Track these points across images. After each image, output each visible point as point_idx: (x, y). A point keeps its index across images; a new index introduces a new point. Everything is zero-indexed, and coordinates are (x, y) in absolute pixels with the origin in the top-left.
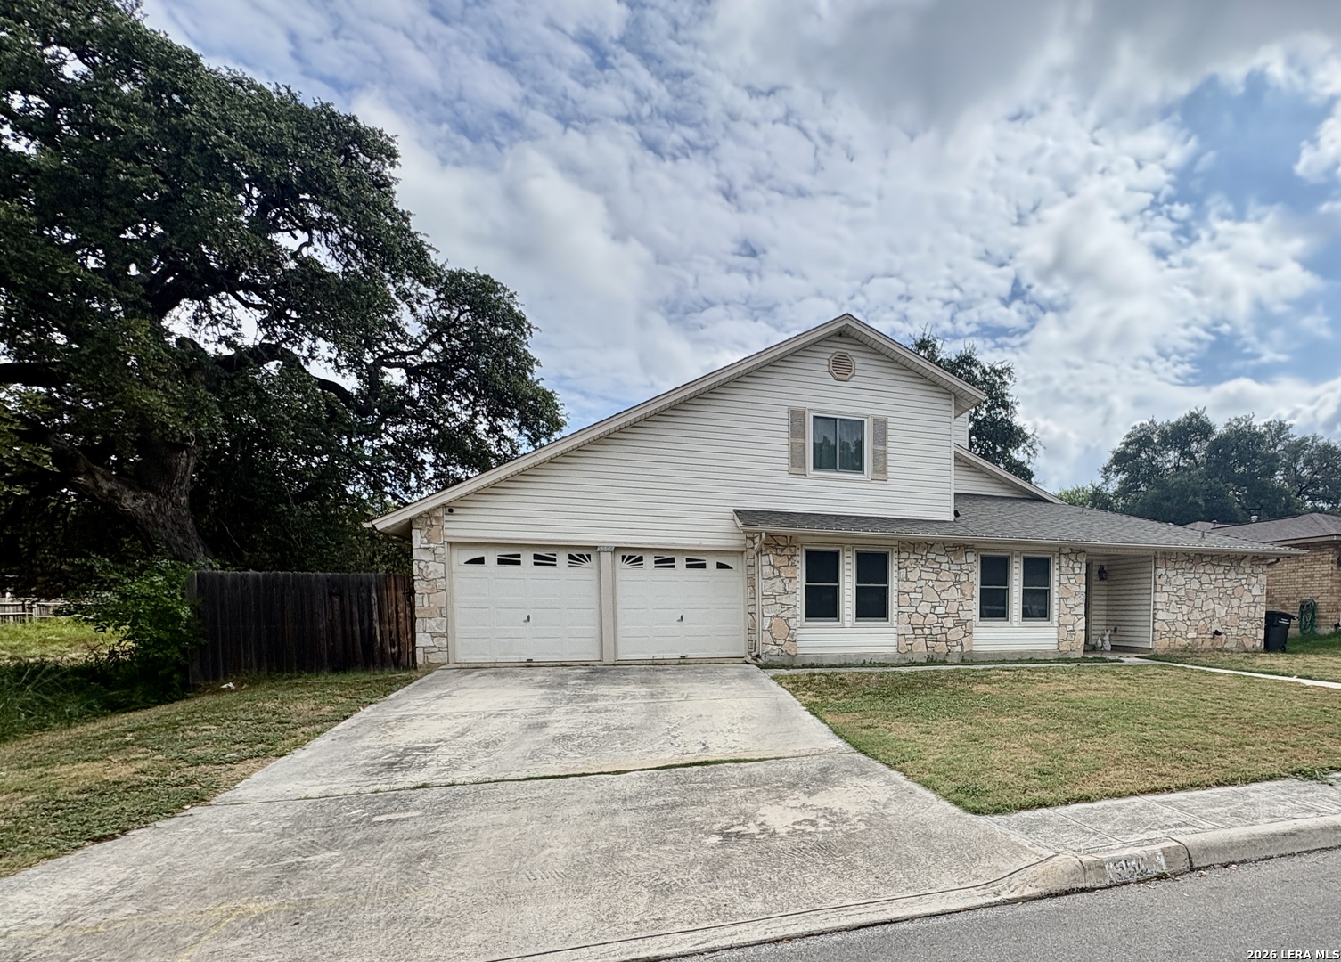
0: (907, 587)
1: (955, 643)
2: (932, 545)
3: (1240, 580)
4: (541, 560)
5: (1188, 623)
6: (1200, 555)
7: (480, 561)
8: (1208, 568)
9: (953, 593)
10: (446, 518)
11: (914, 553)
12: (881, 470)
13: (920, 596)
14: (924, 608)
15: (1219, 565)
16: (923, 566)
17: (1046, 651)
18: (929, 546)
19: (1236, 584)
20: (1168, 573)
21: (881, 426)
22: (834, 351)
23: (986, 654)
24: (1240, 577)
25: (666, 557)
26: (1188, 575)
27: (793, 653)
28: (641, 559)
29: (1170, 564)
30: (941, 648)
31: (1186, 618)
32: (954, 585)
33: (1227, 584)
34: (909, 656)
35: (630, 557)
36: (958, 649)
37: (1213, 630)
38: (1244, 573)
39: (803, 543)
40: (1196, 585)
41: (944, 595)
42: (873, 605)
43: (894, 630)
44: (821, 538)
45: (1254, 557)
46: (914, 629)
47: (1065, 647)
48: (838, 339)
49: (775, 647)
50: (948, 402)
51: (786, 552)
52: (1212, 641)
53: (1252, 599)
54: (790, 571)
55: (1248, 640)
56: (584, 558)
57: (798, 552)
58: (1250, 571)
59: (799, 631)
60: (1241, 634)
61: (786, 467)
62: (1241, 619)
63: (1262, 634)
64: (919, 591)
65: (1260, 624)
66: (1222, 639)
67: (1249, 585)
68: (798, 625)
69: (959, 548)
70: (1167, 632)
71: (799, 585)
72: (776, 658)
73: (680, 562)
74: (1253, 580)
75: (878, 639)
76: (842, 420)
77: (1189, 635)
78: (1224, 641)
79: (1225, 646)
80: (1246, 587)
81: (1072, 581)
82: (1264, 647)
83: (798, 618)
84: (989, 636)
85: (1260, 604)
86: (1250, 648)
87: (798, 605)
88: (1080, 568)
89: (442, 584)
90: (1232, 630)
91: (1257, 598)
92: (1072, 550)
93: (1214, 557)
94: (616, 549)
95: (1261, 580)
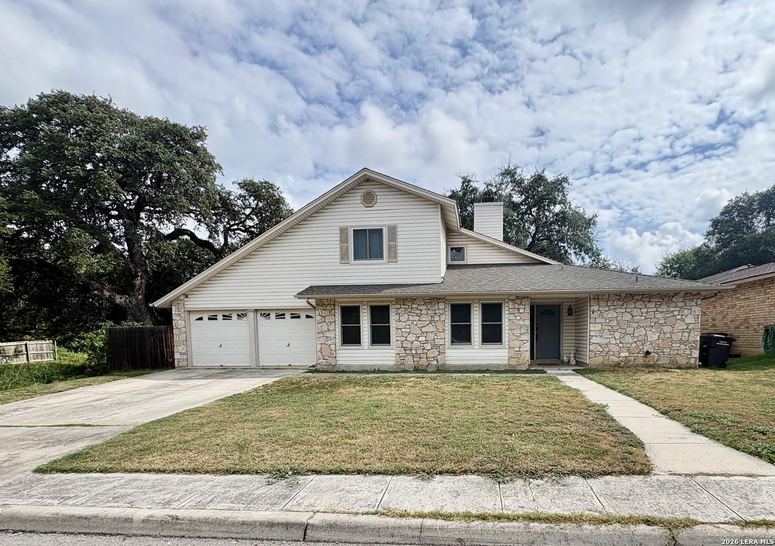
0: (401, 325)
1: (432, 359)
2: (415, 299)
3: (672, 312)
4: (227, 317)
5: (621, 345)
6: (631, 294)
7: (201, 319)
8: (638, 304)
9: (431, 328)
10: (186, 300)
11: (404, 304)
12: (393, 256)
13: (408, 330)
15: (649, 301)
16: (410, 312)
17: (498, 365)
18: (413, 300)
19: (667, 315)
20: (600, 309)
21: (393, 230)
22: (364, 191)
23: (455, 366)
24: (672, 309)
25: (281, 313)
26: (618, 310)
27: (334, 364)
28: (269, 315)
29: (601, 303)
30: (424, 362)
31: (618, 341)
32: (430, 323)
33: (658, 316)
34: (402, 367)
35: (264, 314)
36: (435, 362)
37: (645, 351)
38: (676, 306)
39: (339, 303)
40: (629, 317)
41: (424, 330)
42: (381, 336)
43: (393, 351)
44: (349, 299)
45: (686, 294)
46: (405, 350)
47: (513, 362)
48: (367, 183)
49: (324, 361)
50: (436, 210)
51: (328, 308)
52: (644, 358)
53: (685, 327)
54: (331, 319)
55: (681, 358)
56: (244, 315)
57: (336, 308)
58: (682, 304)
59: (337, 352)
60: (674, 353)
61: (338, 261)
62: (673, 342)
63: (696, 353)
64: (408, 327)
65: (694, 345)
66: (653, 357)
67: (682, 315)
68: (337, 348)
69: (433, 300)
70: (601, 352)
71: (337, 326)
72: (324, 367)
73: (288, 316)
74: (686, 311)
75: (384, 356)
76: (369, 230)
77: (622, 355)
78: (656, 359)
79: (657, 363)
80: (679, 317)
81: (518, 318)
82: (700, 363)
83: (337, 344)
84: (458, 355)
85: (694, 329)
86: (683, 365)
87: (337, 337)
88: (524, 309)
89: (183, 330)
90: (665, 350)
91: (691, 326)
92: (517, 297)
93: (645, 296)
94: (256, 310)
95: (695, 311)
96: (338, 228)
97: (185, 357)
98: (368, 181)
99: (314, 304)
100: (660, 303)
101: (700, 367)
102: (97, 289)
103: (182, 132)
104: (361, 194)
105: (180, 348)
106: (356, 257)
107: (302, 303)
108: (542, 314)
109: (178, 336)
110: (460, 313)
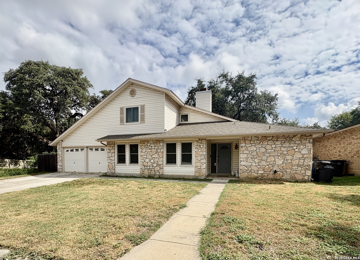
0: (142, 154)
1: (157, 172)
2: (149, 141)
3: (292, 147)
4: (77, 150)
5: (259, 167)
6: (265, 136)
7: (68, 151)
8: (270, 142)
9: (156, 156)
10: (62, 142)
11: (144, 144)
12: (143, 120)
13: (146, 157)
14: (147, 160)
15: (277, 141)
16: (147, 148)
17: (189, 176)
18: (148, 141)
19: (289, 149)
20: (246, 145)
21: (143, 107)
23: (168, 175)
24: (292, 145)
25: (97, 148)
26: (257, 146)
27: (114, 172)
28: (92, 149)
29: (247, 142)
30: (153, 173)
31: (257, 164)
32: (156, 153)
33: (282, 149)
34: (143, 175)
36: (158, 173)
37: (274, 170)
38: (295, 143)
39: (117, 143)
40: (263, 150)
41: (153, 156)
42: (134, 160)
43: (139, 167)
45: (302, 135)
46: (144, 167)
47: (197, 174)
48: (131, 86)
49: (110, 171)
50: (163, 96)
51: (112, 146)
52: (274, 175)
53: (301, 156)
54: (113, 151)
55: (298, 175)
56: (83, 149)
57: (115, 145)
58: (299, 142)
59: (116, 167)
60: (293, 172)
61: (119, 123)
62: (293, 165)
63: (309, 173)
64: (146, 155)
65: (308, 168)
66: (279, 175)
67: (299, 149)
68: (116, 165)
69: (158, 141)
70: (247, 170)
71: (116, 154)
72: (110, 174)
73: (100, 149)
74: (302, 146)
75: (135, 169)
76: (133, 108)
77: (259, 172)
78: (281, 176)
79: (282, 178)
80: (297, 150)
81: (200, 150)
82: (313, 179)
83: (116, 163)
84: (169, 170)
85: (307, 158)
86: (300, 180)
87: (116, 160)
88: (203, 145)
89: (61, 156)
90: (287, 170)
91: (305, 155)
92: (199, 139)
93: (274, 137)
94: (87, 147)
95: (308, 146)
96: (119, 108)
97: (61, 167)
98: (132, 84)
99: (106, 144)
100: (284, 142)
101: (312, 181)
102: (41, 139)
103: (71, 72)
104: (129, 91)
105: (59, 163)
106: (127, 121)
107: (99, 144)
108: (222, 148)
109: (59, 159)
110: (171, 148)
